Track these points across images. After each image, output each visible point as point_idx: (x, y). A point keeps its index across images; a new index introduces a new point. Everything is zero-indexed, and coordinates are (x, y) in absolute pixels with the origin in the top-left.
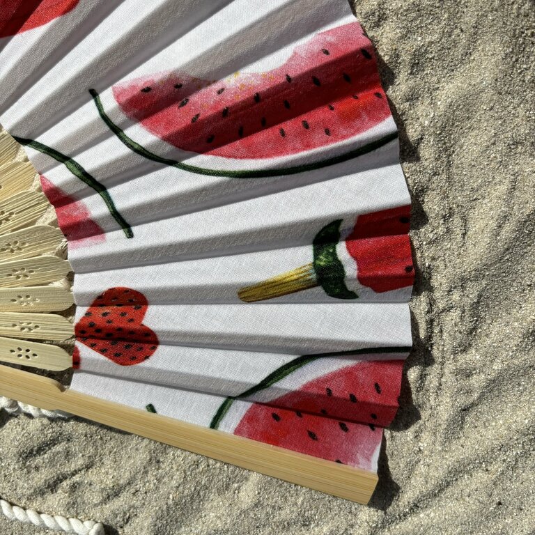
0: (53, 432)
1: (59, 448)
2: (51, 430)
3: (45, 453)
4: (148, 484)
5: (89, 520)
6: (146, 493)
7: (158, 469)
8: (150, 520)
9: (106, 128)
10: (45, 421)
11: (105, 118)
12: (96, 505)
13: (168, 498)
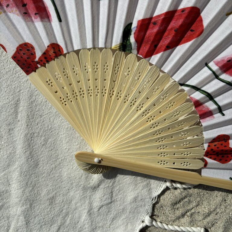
0: (185, 194)
1: (186, 200)
2: (184, 193)
3: (181, 202)
4: (221, 210)
5: (198, 227)
6: (221, 213)
7: (225, 203)
8: (223, 224)
9: (214, 76)
10: (182, 190)
11: (214, 73)
12: (200, 221)
13: (230, 214)
